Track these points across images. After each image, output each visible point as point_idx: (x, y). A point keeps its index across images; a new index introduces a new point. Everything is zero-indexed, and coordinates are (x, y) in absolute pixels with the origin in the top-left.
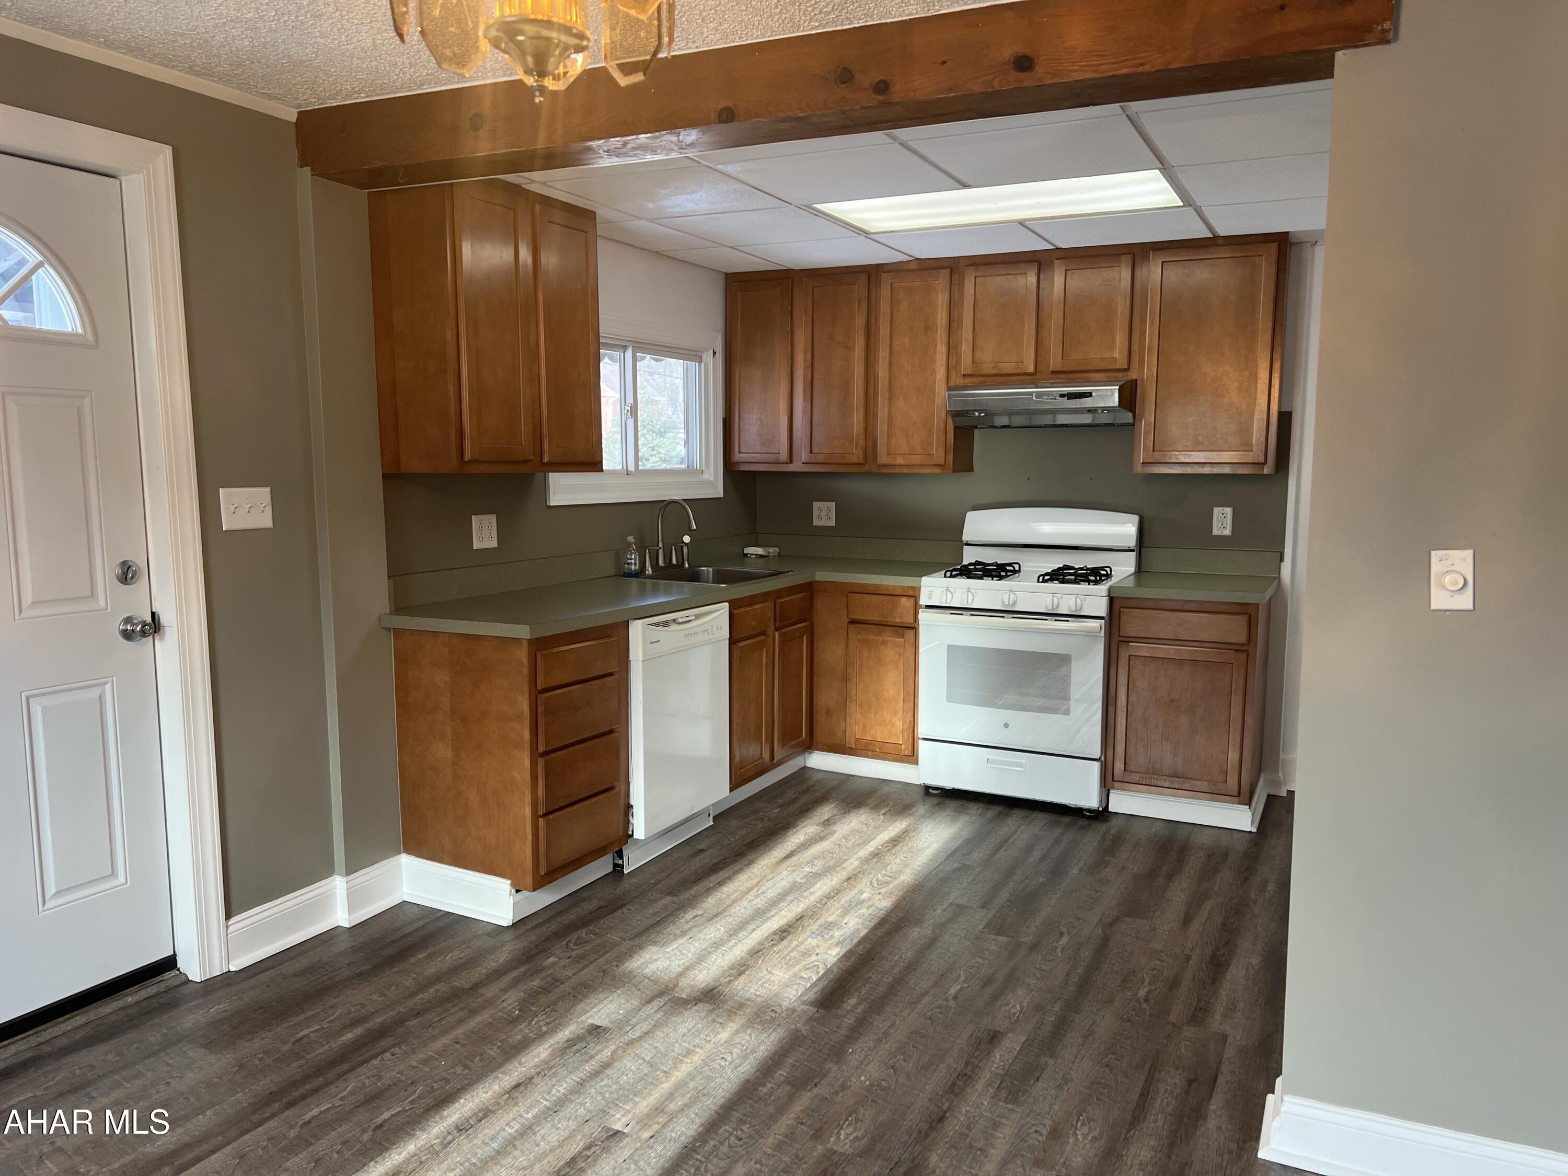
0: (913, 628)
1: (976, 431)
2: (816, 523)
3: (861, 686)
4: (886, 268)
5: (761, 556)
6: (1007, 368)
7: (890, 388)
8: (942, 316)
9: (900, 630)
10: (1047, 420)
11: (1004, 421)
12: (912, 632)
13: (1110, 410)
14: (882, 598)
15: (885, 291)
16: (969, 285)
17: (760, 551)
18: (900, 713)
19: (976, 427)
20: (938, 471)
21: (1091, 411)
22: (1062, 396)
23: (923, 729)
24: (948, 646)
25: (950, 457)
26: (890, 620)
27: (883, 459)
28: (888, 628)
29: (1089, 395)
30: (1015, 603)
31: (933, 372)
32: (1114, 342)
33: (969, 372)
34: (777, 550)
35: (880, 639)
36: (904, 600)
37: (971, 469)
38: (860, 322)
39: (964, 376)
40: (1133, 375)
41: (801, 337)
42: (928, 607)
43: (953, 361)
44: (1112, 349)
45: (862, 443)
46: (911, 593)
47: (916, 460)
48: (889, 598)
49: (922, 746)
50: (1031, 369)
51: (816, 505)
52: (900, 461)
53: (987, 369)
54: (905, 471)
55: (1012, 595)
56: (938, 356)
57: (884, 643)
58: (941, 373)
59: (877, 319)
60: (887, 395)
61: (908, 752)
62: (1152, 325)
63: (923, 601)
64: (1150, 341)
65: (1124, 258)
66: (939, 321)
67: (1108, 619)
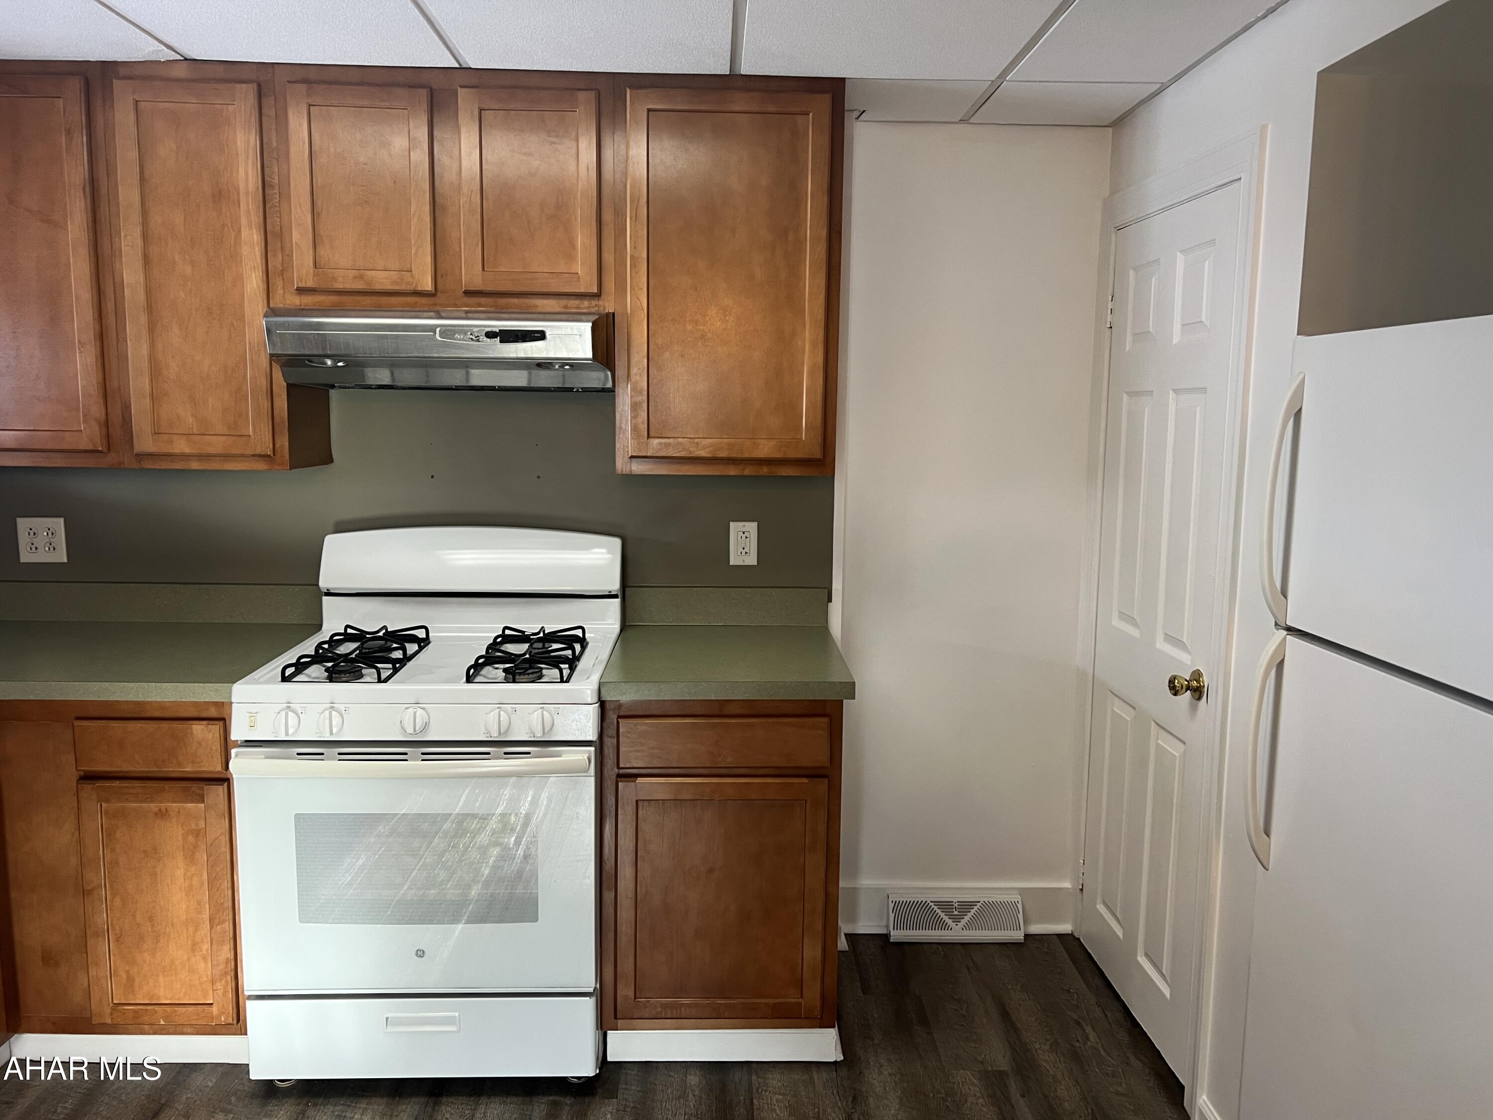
0: (225, 781)
1: (333, 393)
2: (25, 556)
3: (118, 901)
4: (121, 70)
6: (383, 279)
7: (150, 307)
8: (247, 173)
9: (194, 786)
10: (455, 378)
11: (383, 376)
12: (221, 790)
13: (575, 365)
14: (151, 726)
15: (121, 115)
16: (297, 124)
18: (206, 946)
19: (333, 387)
20: (261, 466)
21: (543, 364)
22: (490, 335)
23: (251, 983)
24: (298, 817)
25: (284, 442)
26: (171, 769)
27: (145, 443)
28: (167, 785)
29: (540, 336)
30: (426, 726)
31: (239, 280)
32: (573, 247)
33: (310, 284)
35: (153, 807)
36: (198, 728)
37: (328, 459)
38: (74, 172)
39: (301, 291)
40: (608, 305)
42: (249, 743)
43: (276, 262)
44: (570, 257)
45: (97, 410)
46: (213, 712)
47: (216, 445)
48: (165, 725)
49: (252, 1009)
50: (427, 285)
51: (25, 524)
52: (181, 446)
53: (345, 280)
54: (195, 465)
55: (420, 712)
56: (245, 250)
57: (162, 815)
58: (253, 282)
59: (111, 171)
60: (143, 319)
61: (228, 1017)
62: (635, 219)
63: (238, 733)
64: (634, 249)
65: (582, 95)
66: (242, 186)
67: (600, 745)
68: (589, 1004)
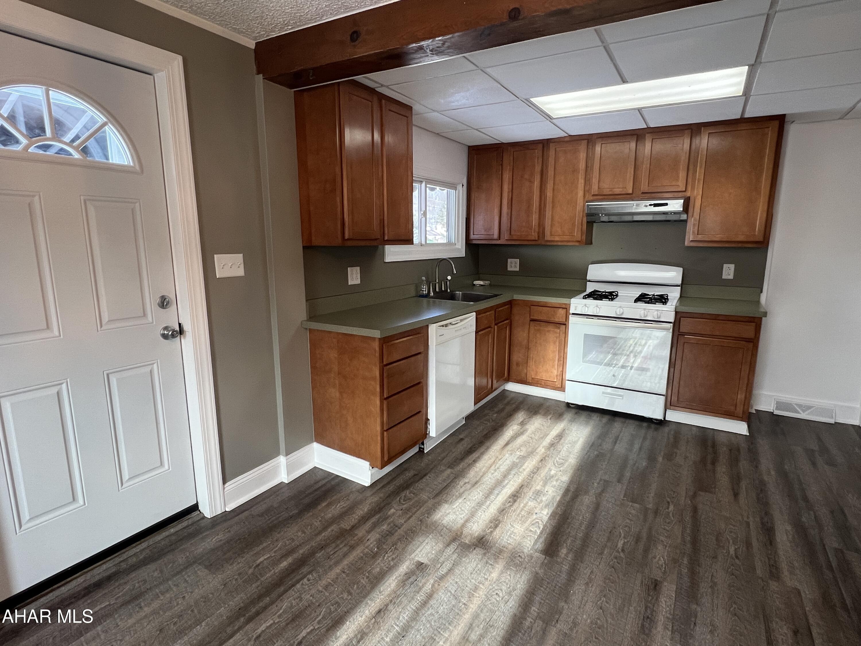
0: (565, 324)
1: (595, 224)
2: (509, 269)
3: (536, 352)
4: (552, 141)
5: (482, 285)
6: (617, 191)
7: (553, 202)
8: (582, 164)
9: (558, 325)
10: (629, 218)
11: (605, 219)
12: (564, 326)
13: (675, 213)
14: (548, 308)
15: (552, 152)
16: (598, 149)
17: (481, 283)
18: (556, 366)
19: (595, 222)
20: (577, 244)
21: (665, 213)
22: (650, 205)
23: (568, 375)
24: (585, 335)
25: (584, 237)
26: (552, 320)
27: (548, 237)
28: (551, 324)
29: (666, 204)
30: (623, 313)
31: (577, 194)
32: (678, 177)
33: (596, 193)
34: (489, 282)
35: (546, 329)
36: (560, 310)
37: (591, 243)
38: (538, 168)
39: (593, 195)
40: (688, 194)
41: (507, 176)
42: (573, 314)
43: (587, 188)
44: (677, 180)
45: (537, 230)
46: (564, 306)
47: (566, 238)
48: (552, 309)
49: (568, 384)
50: (630, 191)
51: (509, 260)
52: (557, 239)
53: (607, 192)
54: (559, 244)
55: (621, 310)
56: (580, 185)
57: (549, 331)
58: (581, 193)
59: (547, 167)
60: (551, 205)
61: (559, 386)
62: (701, 167)
63: (571, 311)
64: (699, 176)
65: (686, 131)
66: (581, 167)
67: (674, 323)
68: (663, 398)
